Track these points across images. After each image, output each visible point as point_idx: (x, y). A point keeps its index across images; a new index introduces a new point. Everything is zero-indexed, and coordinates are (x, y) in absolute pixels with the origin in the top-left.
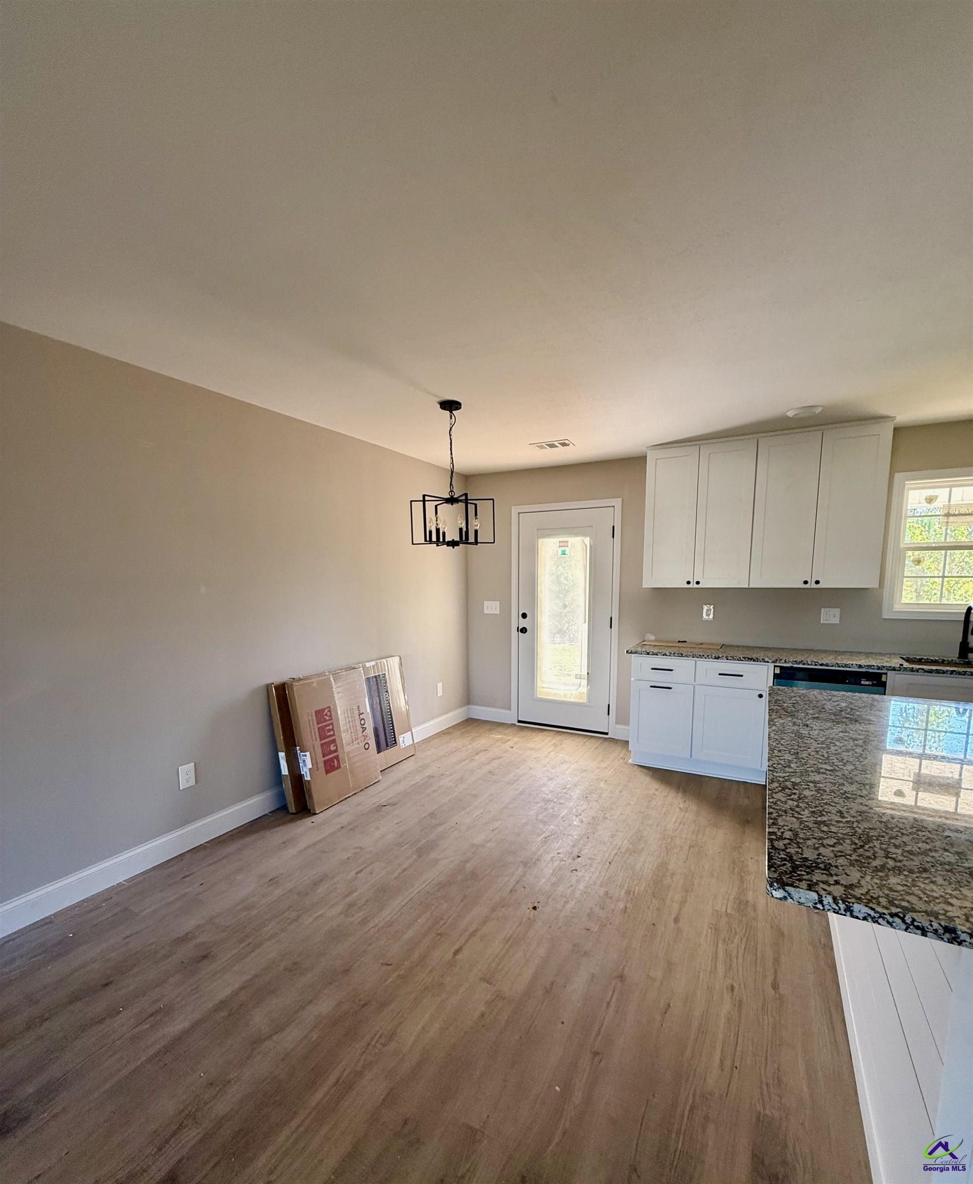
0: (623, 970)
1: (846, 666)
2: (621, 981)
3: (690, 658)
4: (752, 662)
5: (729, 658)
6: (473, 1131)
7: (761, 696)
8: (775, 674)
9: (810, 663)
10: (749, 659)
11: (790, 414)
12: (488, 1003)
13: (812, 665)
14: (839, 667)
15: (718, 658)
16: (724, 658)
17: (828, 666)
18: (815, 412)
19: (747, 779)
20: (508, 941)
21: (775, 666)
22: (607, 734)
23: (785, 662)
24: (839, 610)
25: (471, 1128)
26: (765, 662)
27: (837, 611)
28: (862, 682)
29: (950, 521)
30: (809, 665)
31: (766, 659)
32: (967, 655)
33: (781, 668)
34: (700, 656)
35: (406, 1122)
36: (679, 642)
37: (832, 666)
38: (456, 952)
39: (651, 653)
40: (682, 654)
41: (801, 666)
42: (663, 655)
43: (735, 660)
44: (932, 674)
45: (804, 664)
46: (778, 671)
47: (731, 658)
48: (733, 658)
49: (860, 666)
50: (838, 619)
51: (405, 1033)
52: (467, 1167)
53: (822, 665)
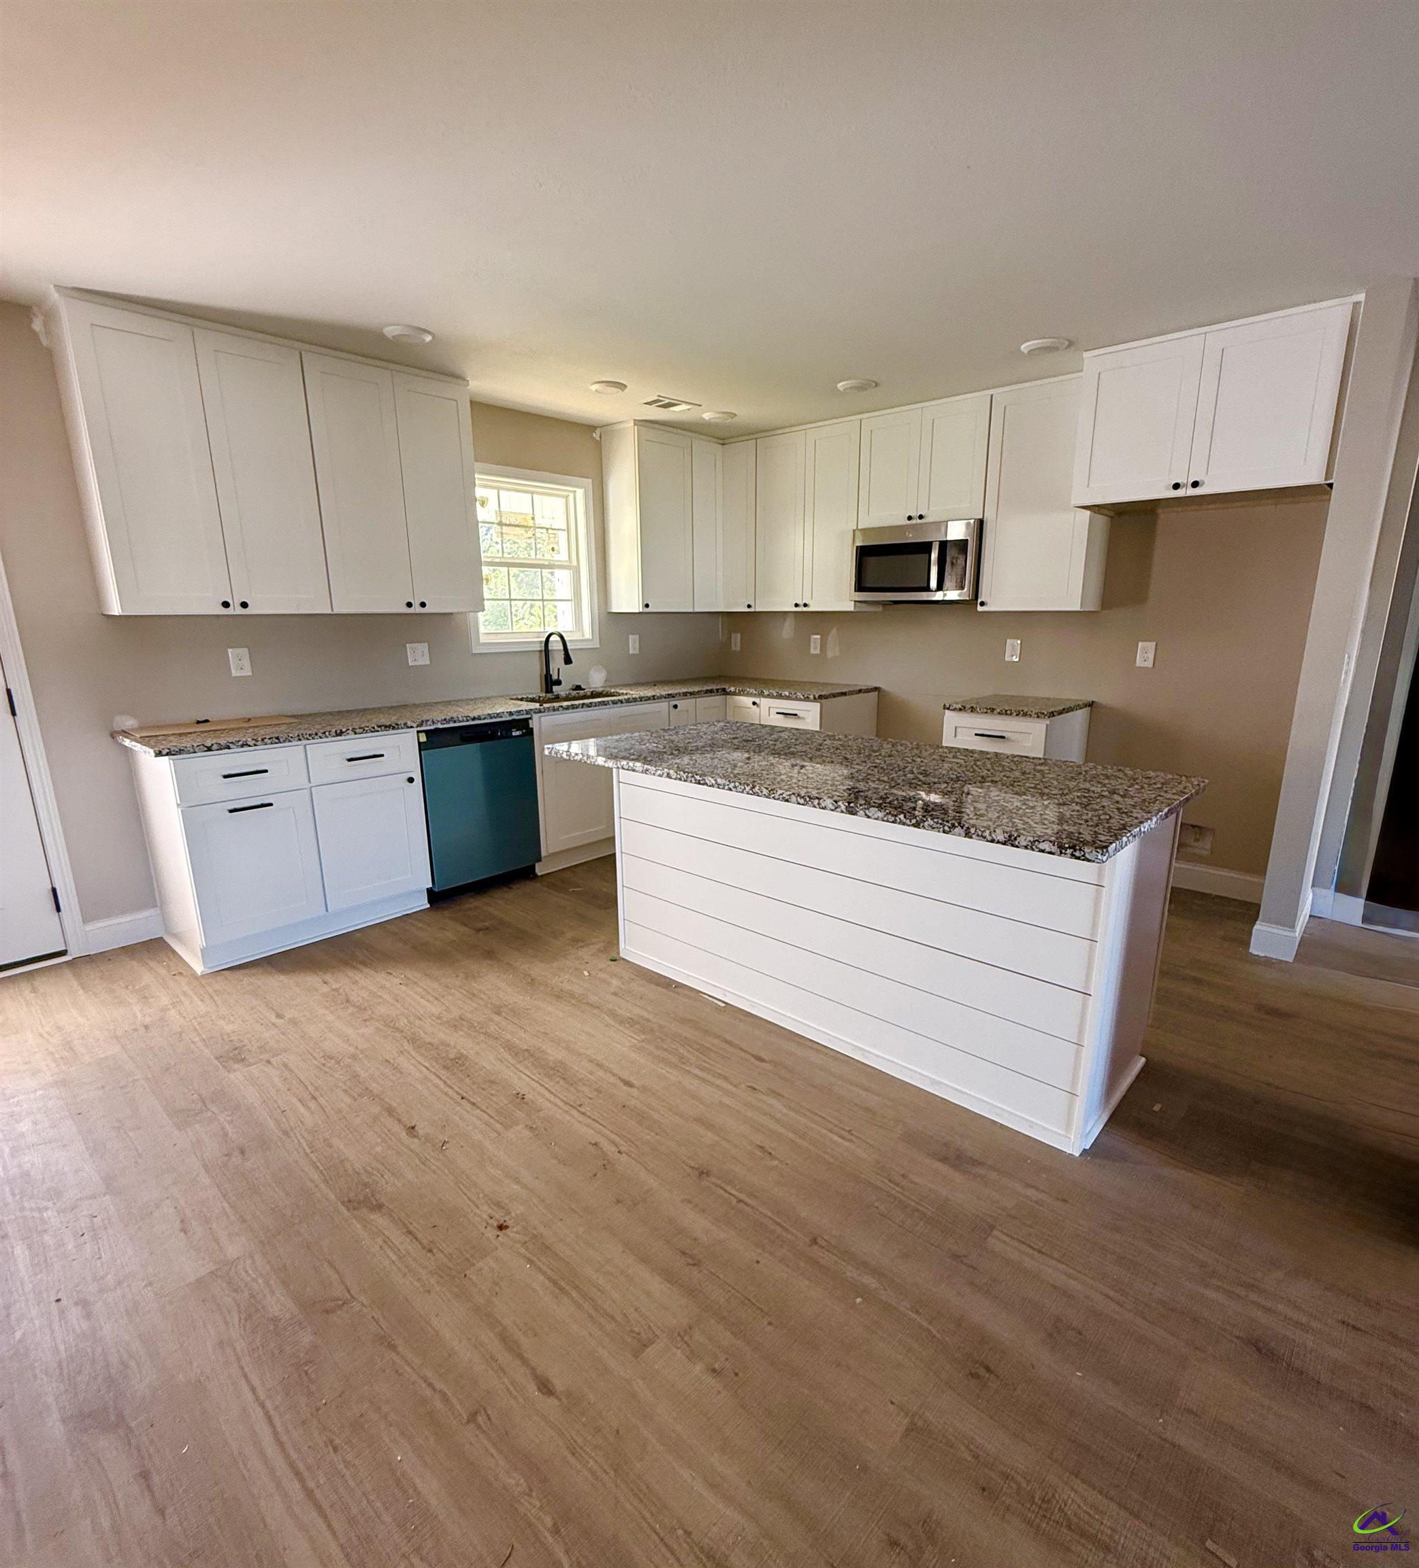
0: (692, 1168)
1: (490, 716)
2: (708, 1174)
3: (294, 743)
4: (392, 732)
5: (358, 731)
6: (911, 1429)
7: (411, 780)
8: (420, 743)
9: (461, 719)
10: (386, 727)
11: (390, 331)
12: (692, 1356)
13: (463, 721)
14: (491, 718)
15: (341, 733)
16: (349, 732)
17: (480, 719)
18: (424, 340)
19: (405, 911)
20: (561, 1289)
21: (418, 732)
22: (63, 953)
23: (433, 722)
24: (426, 644)
25: (908, 1431)
26: (408, 727)
27: (423, 647)
28: (514, 734)
29: (504, 531)
30: (460, 722)
31: (409, 724)
32: (552, 689)
33: (427, 732)
34: (312, 736)
35: (894, 1544)
36: (198, 722)
37: (485, 719)
38: (546, 1388)
39: (215, 747)
40: (277, 738)
41: (452, 725)
42: (242, 746)
43: (367, 732)
44: (568, 711)
45: (455, 722)
46: (423, 738)
47: (361, 731)
48: (364, 731)
49: (511, 714)
50: (428, 658)
51: (715, 1529)
52: (963, 1448)
53: (474, 719)
